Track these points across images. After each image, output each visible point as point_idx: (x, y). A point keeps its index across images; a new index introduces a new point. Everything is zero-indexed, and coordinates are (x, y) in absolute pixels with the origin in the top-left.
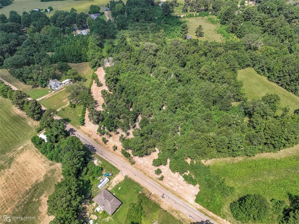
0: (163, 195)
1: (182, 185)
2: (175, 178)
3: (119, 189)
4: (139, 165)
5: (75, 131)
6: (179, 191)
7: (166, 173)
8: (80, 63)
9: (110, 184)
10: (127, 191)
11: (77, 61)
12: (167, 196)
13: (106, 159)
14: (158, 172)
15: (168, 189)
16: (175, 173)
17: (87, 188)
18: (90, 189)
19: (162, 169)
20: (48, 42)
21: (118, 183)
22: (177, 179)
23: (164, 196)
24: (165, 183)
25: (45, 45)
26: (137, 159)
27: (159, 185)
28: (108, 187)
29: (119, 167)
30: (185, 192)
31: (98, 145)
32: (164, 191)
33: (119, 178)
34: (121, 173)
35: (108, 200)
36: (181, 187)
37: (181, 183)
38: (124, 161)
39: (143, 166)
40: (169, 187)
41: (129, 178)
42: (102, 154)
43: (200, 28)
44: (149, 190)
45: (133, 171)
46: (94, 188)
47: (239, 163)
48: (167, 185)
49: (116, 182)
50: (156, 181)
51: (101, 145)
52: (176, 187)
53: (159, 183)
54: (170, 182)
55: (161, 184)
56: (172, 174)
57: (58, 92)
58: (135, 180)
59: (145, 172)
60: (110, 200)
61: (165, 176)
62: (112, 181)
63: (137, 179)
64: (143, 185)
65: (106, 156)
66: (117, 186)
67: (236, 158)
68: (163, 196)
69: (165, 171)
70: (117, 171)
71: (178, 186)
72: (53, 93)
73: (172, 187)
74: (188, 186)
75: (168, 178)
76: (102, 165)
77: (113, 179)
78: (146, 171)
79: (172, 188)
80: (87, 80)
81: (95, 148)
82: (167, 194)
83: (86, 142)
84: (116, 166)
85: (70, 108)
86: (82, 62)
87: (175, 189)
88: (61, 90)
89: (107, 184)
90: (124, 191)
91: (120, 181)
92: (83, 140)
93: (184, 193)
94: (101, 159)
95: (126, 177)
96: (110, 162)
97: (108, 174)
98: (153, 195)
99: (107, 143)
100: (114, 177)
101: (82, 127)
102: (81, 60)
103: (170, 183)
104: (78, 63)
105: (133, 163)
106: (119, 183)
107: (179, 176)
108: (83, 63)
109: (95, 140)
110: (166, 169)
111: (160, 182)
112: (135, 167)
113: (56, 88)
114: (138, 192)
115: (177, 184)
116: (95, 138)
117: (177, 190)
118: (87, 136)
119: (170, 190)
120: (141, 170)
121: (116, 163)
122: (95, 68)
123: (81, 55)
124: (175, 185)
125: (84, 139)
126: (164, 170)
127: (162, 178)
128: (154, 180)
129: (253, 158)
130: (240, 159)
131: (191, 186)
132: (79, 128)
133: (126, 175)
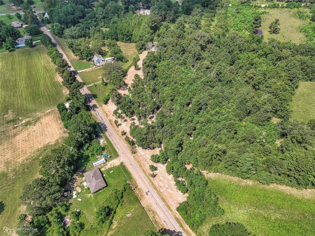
0: (148, 192)
1: (171, 189)
2: (168, 180)
3: (111, 172)
4: (139, 156)
5: (97, 108)
6: (165, 193)
7: (161, 171)
8: (130, 43)
9: (105, 165)
10: (116, 176)
11: (127, 41)
12: (151, 194)
13: (112, 141)
14: (154, 168)
15: (155, 188)
16: (170, 174)
17: (84, 162)
18: (87, 164)
19: (159, 167)
20: (107, 18)
21: (113, 166)
22: (169, 181)
23: (148, 193)
24: (155, 181)
25: (105, 21)
26: (140, 150)
27: (149, 181)
28: (102, 167)
29: (120, 152)
30: (171, 196)
31: (111, 126)
32: (151, 189)
33: (115, 162)
34: (119, 158)
35: (95, 179)
36: (169, 190)
37: (171, 186)
38: (127, 148)
39: (142, 158)
40: (157, 186)
41: (124, 166)
42: (110, 136)
44: (137, 182)
45: (131, 159)
46: (91, 164)
47: (246, 187)
48: (157, 184)
49: (111, 165)
50: (147, 176)
51: (113, 127)
52: (165, 189)
53: (150, 179)
54: (161, 182)
55: (151, 181)
56: (167, 174)
57: (98, 68)
58: (128, 169)
59: (142, 164)
60: (96, 179)
61: (159, 174)
62: (107, 163)
63: (130, 169)
64: (133, 176)
65: (113, 139)
66: (110, 169)
67: (245, 181)
68: (147, 193)
69: (162, 169)
70: (117, 156)
71: (167, 188)
72: (94, 67)
73: (161, 187)
74: (177, 192)
75: (161, 178)
76: (106, 146)
77: (110, 161)
78: (143, 164)
79: (160, 188)
80: (128, 61)
81: (107, 128)
82: (152, 191)
83: (102, 121)
84: (117, 151)
85: (102, 86)
86: (131, 43)
87: (162, 191)
88: (101, 67)
89: (102, 165)
90: (114, 176)
91: (115, 165)
92: (99, 117)
93: (170, 197)
94: (107, 139)
95: (122, 164)
96: (114, 145)
97: (107, 156)
98: (138, 188)
99: (119, 126)
100: (112, 160)
101: (104, 106)
102: (131, 41)
103: (160, 183)
104: (128, 43)
105: (134, 153)
106: (113, 167)
107: (172, 179)
108: (132, 43)
109: (110, 121)
110: (163, 168)
111: (152, 178)
112: (134, 157)
113: (98, 64)
114: (126, 181)
115: (167, 186)
116: (111, 119)
117: (163, 192)
118: (105, 115)
119: (157, 190)
120: (138, 162)
121: (119, 147)
122: (141, 51)
123: (131, 35)
124: (164, 186)
125: (101, 117)
126: (161, 168)
127: (154, 176)
128: (146, 174)
129: (266, 187)
130: (250, 183)
131: (180, 193)
132: (101, 106)
133: (123, 161)
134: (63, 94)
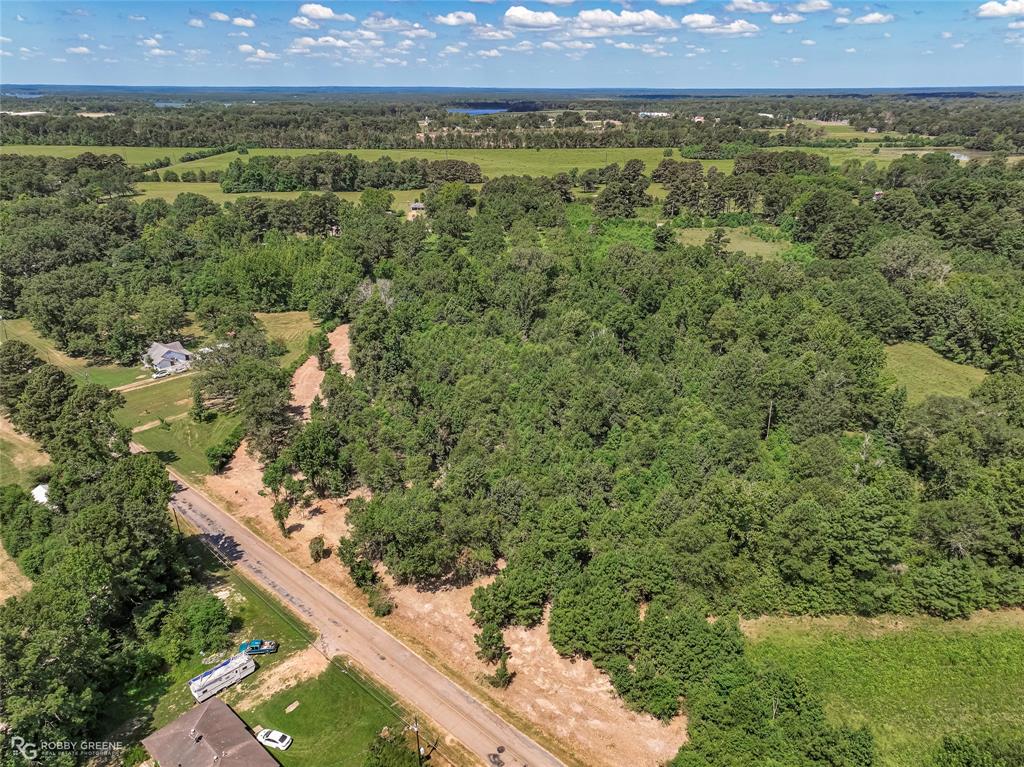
0: (501, 750)
1: (603, 715)
2: (574, 682)
3: (290, 709)
4: (409, 619)
5: (179, 489)
6: (581, 737)
7: (528, 658)
8: (283, 311)
9: (254, 687)
10: (323, 720)
11: (273, 305)
12: (517, 758)
13: (270, 590)
14: (494, 651)
15: (527, 727)
16: (573, 661)
17: (137, 697)
18: (154, 702)
19: (514, 642)
20: (193, 255)
21: (293, 683)
22: (579, 688)
23: (502, 756)
24: (517, 699)
25: (181, 264)
26: (409, 598)
27: (486, 705)
28: (240, 697)
29: (317, 621)
30: (613, 746)
31: (254, 538)
32: (508, 735)
33: (307, 664)
34: (319, 646)
35: (214, 746)
36: (595, 723)
37: (598, 704)
38: (348, 601)
39: (426, 624)
40: (533, 717)
41: (351, 670)
42: (259, 572)
43: (719, 238)
44: (433, 723)
45: (377, 639)
46: (176, 695)
47: (893, 642)
48: (529, 708)
49: (285, 680)
50: (474, 689)
51: (267, 540)
52: (572, 722)
53: (490, 699)
54: (546, 697)
55: (495, 705)
56: (559, 663)
57: (170, 379)
58: (376, 677)
59: (433, 648)
60: (220, 746)
61: (525, 670)
62: (265, 675)
63: (385, 675)
64: (409, 701)
65: (272, 578)
66: (285, 697)
67: (875, 621)
68: (495, 756)
69: (529, 649)
70: (303, 636)
71: (581, 717)
72: (152, 379)
73: (552, 717)
74: (633, 719)
75: (538, 682)
76: (242, 610)
77: (276, 666)
78: (438, 644)
79: (549, 725)
80: (288, 352)
81: (239, 548)
82: (517, 745)
83: (209, 528)
84: (305, 618)
85: (194, 424)
86: (289, 310)
87: (562, 731)
88: (184, 375)
89: (239, 687)
90: (310, 721)
91: (304, 677)
92: (197, 518)
93: (609, 752)
94: (246, 586)
95: (337, 664)
96: (285, 602)
97: (257, 644)
98: (447, 749)
99: (294, 534)
100: (283, 659)
101: (214, 481)
102: (286, 303)
103: (541, 701)
104: (276, 312)
105: (385, 611)
106: (298, 686)
107: (590, 676)
108: (292, 313)
109: (248, 522)
110: (533, 643)
111: (497, 694)
112: (389, 628)
113: (170, 369)
114: (374, 730)
115: (579, 709)
116: (252, 515)
117: (572, 736)
118: (220, 506)
119: (537, 733)
120: (414, 641)
121: (308, 604)
122: (330, 324)
123: (289, 285)
124: (568, 711)
125: (203, 516)
126: (523, 644)
127: (505, 680)
128: (466, 684)
129: (959, 625)
130: (895, 625)
131: (649, 722)
132: (201, 482)
133: (341, 653)
134: (16, 469)
